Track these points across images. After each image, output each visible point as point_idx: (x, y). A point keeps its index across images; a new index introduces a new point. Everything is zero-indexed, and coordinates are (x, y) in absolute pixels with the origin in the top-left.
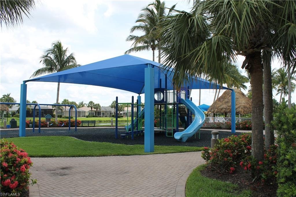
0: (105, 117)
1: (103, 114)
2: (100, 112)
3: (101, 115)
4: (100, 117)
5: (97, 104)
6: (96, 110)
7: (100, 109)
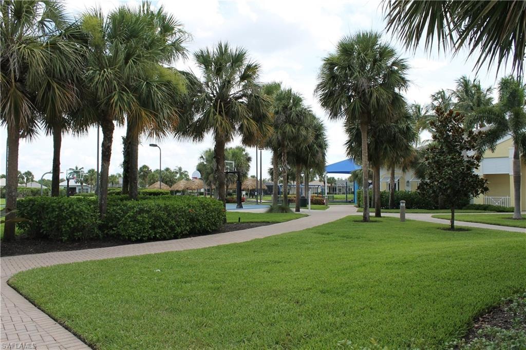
0: (343, 194)
1: (340, 190)
2: (336, 188)
3: (337, 192)
4: (336, 194)
5: (331, 178)
6: (330, 185)
7: (335, 184)
